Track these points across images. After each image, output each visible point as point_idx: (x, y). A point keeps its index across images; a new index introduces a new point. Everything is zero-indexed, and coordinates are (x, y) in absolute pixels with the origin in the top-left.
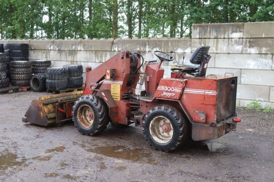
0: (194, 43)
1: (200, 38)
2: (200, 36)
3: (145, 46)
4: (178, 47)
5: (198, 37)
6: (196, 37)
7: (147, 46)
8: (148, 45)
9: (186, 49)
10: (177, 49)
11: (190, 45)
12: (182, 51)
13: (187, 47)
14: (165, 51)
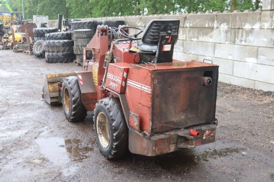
0: (264, 16)
1: (271, 10)
2: (271, 7)
3: (214, 21)
4: (246, 21)
5: (269, 8)
6: (267, 9)
7: (216, 22)
8: (217, 20)
9: (254, 24)
10: (244, 25)
11: (260, 20)
12: (250, 27)
13: (256, 22)
14: (233, 27)
